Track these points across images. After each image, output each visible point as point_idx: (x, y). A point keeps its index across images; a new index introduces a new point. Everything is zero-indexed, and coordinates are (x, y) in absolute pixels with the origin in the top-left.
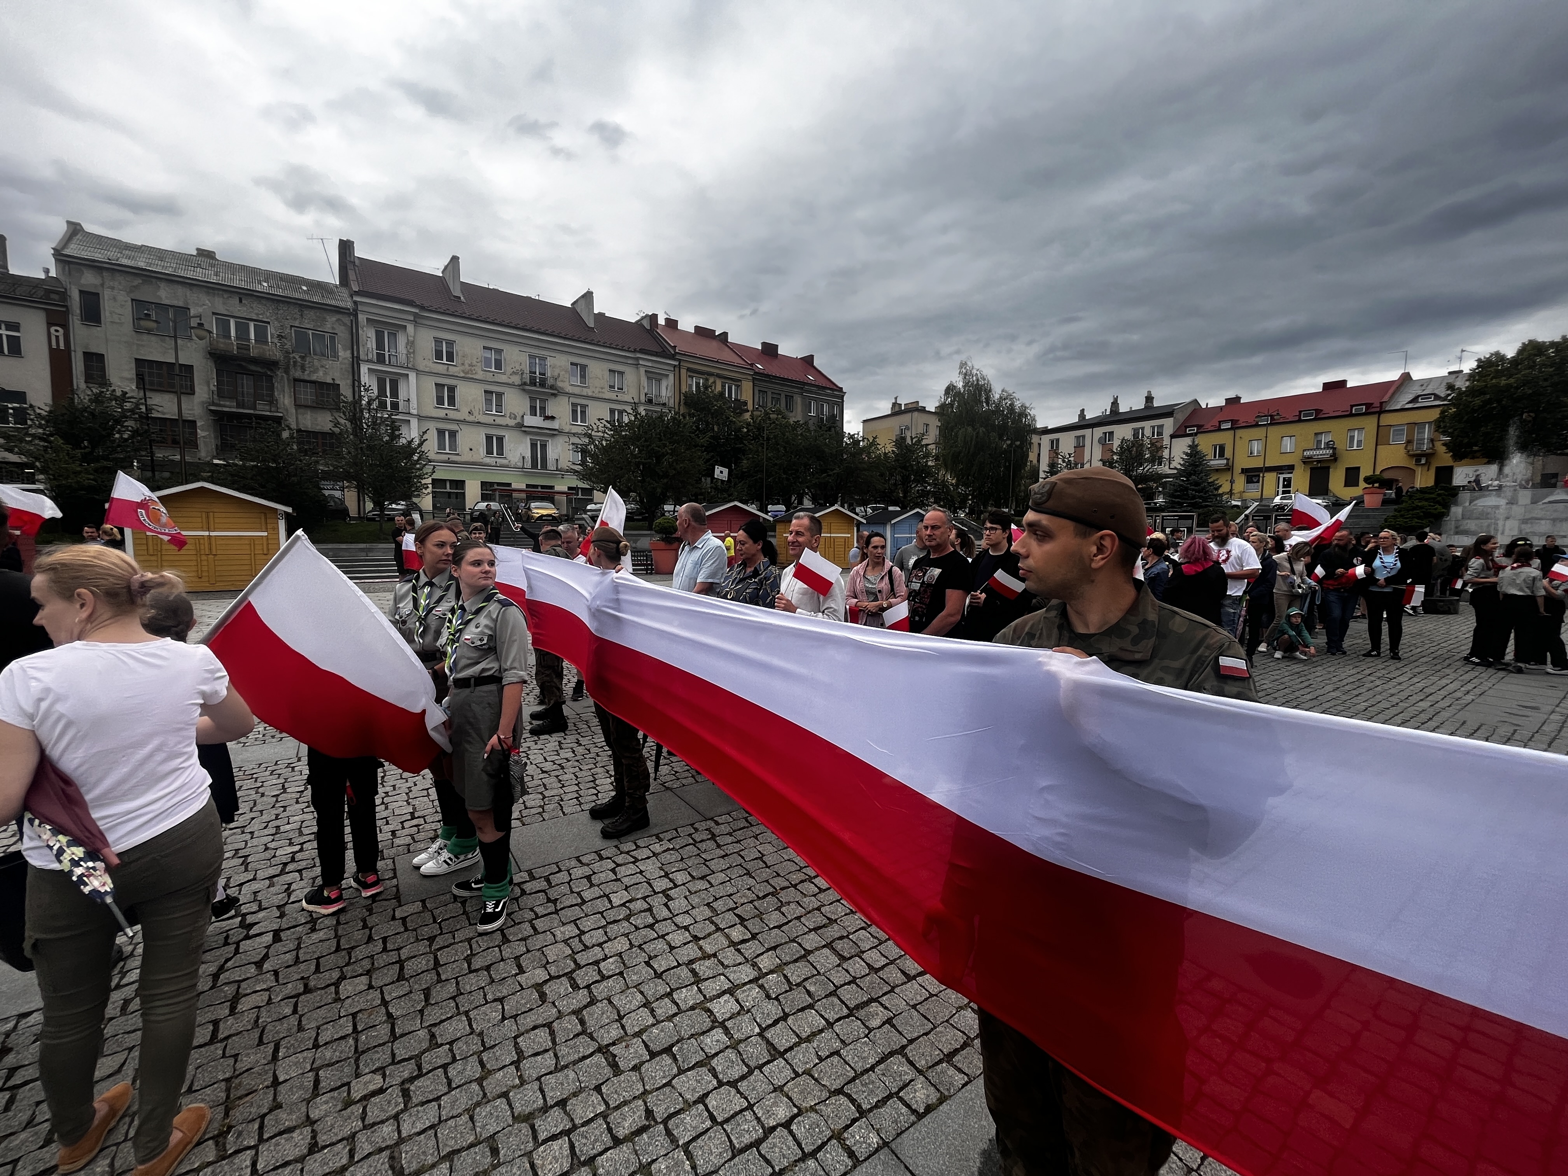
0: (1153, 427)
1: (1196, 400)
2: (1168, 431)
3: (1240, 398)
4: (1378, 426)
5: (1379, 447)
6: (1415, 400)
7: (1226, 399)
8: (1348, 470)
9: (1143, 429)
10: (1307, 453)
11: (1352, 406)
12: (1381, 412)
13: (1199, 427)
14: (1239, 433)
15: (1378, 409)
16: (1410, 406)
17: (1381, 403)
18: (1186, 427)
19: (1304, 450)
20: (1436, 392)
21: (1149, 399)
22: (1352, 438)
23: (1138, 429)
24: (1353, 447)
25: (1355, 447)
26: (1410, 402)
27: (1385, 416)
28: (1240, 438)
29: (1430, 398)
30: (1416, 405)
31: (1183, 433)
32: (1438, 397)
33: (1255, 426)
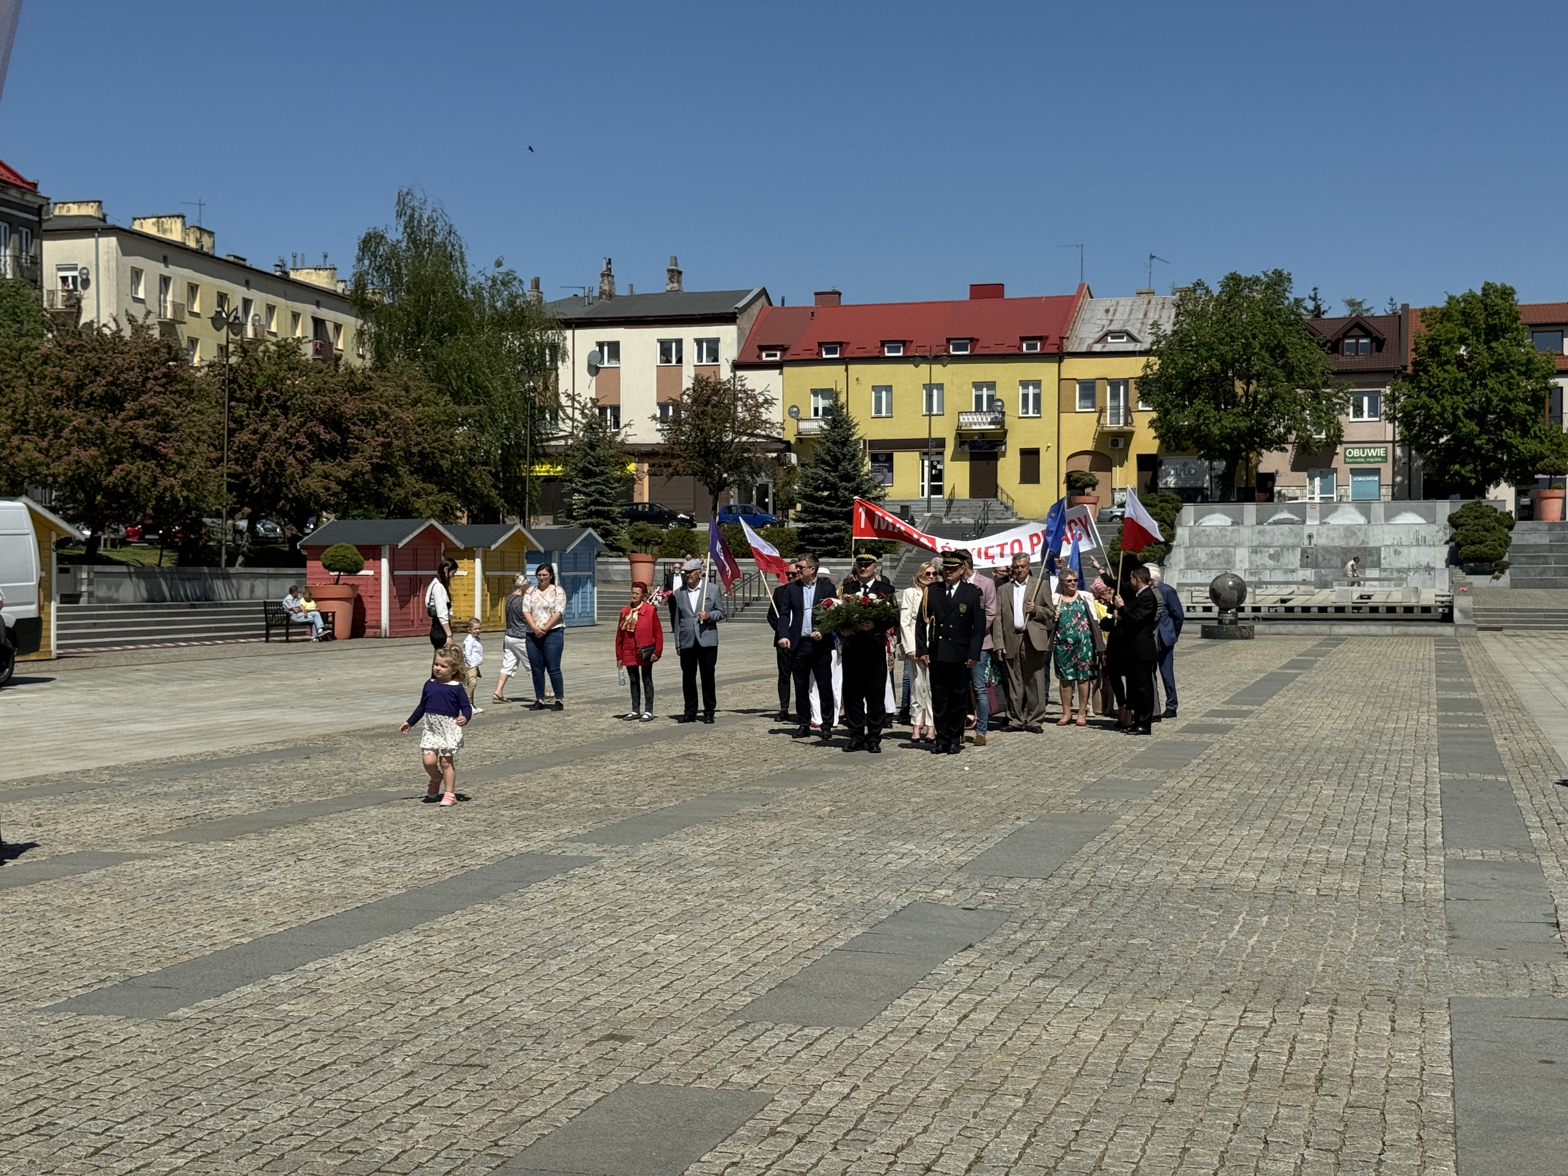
0: (699, 342)
1: (765, 291)
2: (729, 351)
3: (840, 294)
4: (1060, 380)
5: (1062, 415)
6: (1102, 339)
7: (816, 294)
8: (1023, 453)
9: (679, 342)
10: (964, 419)
11: (1023, 339)
12: (1062, 355)
13: (784, 349)
14: (856, 369)
15: (1057, 350)
16: (1097, 348)
17: (1062, 339)
18: (762, 348)
19: (959, 414)
20: (1129, 329)
21: (675, 274)
22: (1025, 395)
23: (670, 341)
24: (1027, 413)
25: (1031, 414)
26: (1098, 341)
27: (1068, 362)
28: (857, 379)
29: (1122, 337)
30: (1109, 348)
31: (757, 360)
32: (1133, 339)
33: (880, 359)
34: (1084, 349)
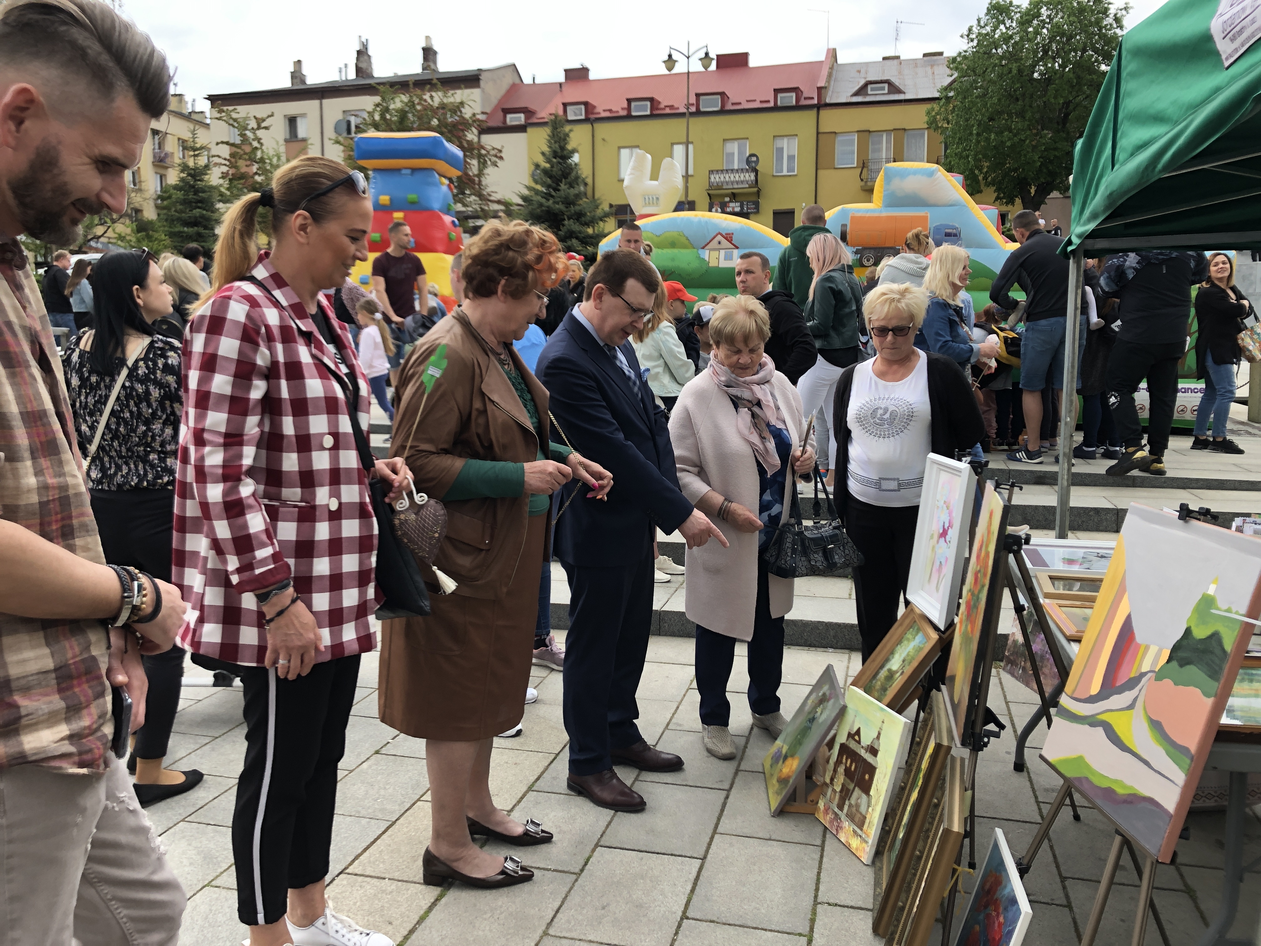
1: (514, 65)
3: (588, 70)
4: (818, 133)
5: (820, 172)
6: (862, 91)
7: (566, 71)
8: (777, 214)
10: (716, 178)
11: (777, 91)
12: (821, 106)
13: (529, 113)
14: (602, 129)
15: (815, 101)
16: (857, 99)
17: (820, 89)
18: (506, 111)
19: (711, 172)
20: (890, 79)
21: (429, 54)
22: (780, 150)
24: (782, 171)
25: (785, 172)
26: (856, 94)
27: (825, 114)
28: (604, 140)
29: (883, 89)
30: (868, 99)
31: (500, 125)
32: (893, 88)
33: (629, 117)
34: (843, 100)
